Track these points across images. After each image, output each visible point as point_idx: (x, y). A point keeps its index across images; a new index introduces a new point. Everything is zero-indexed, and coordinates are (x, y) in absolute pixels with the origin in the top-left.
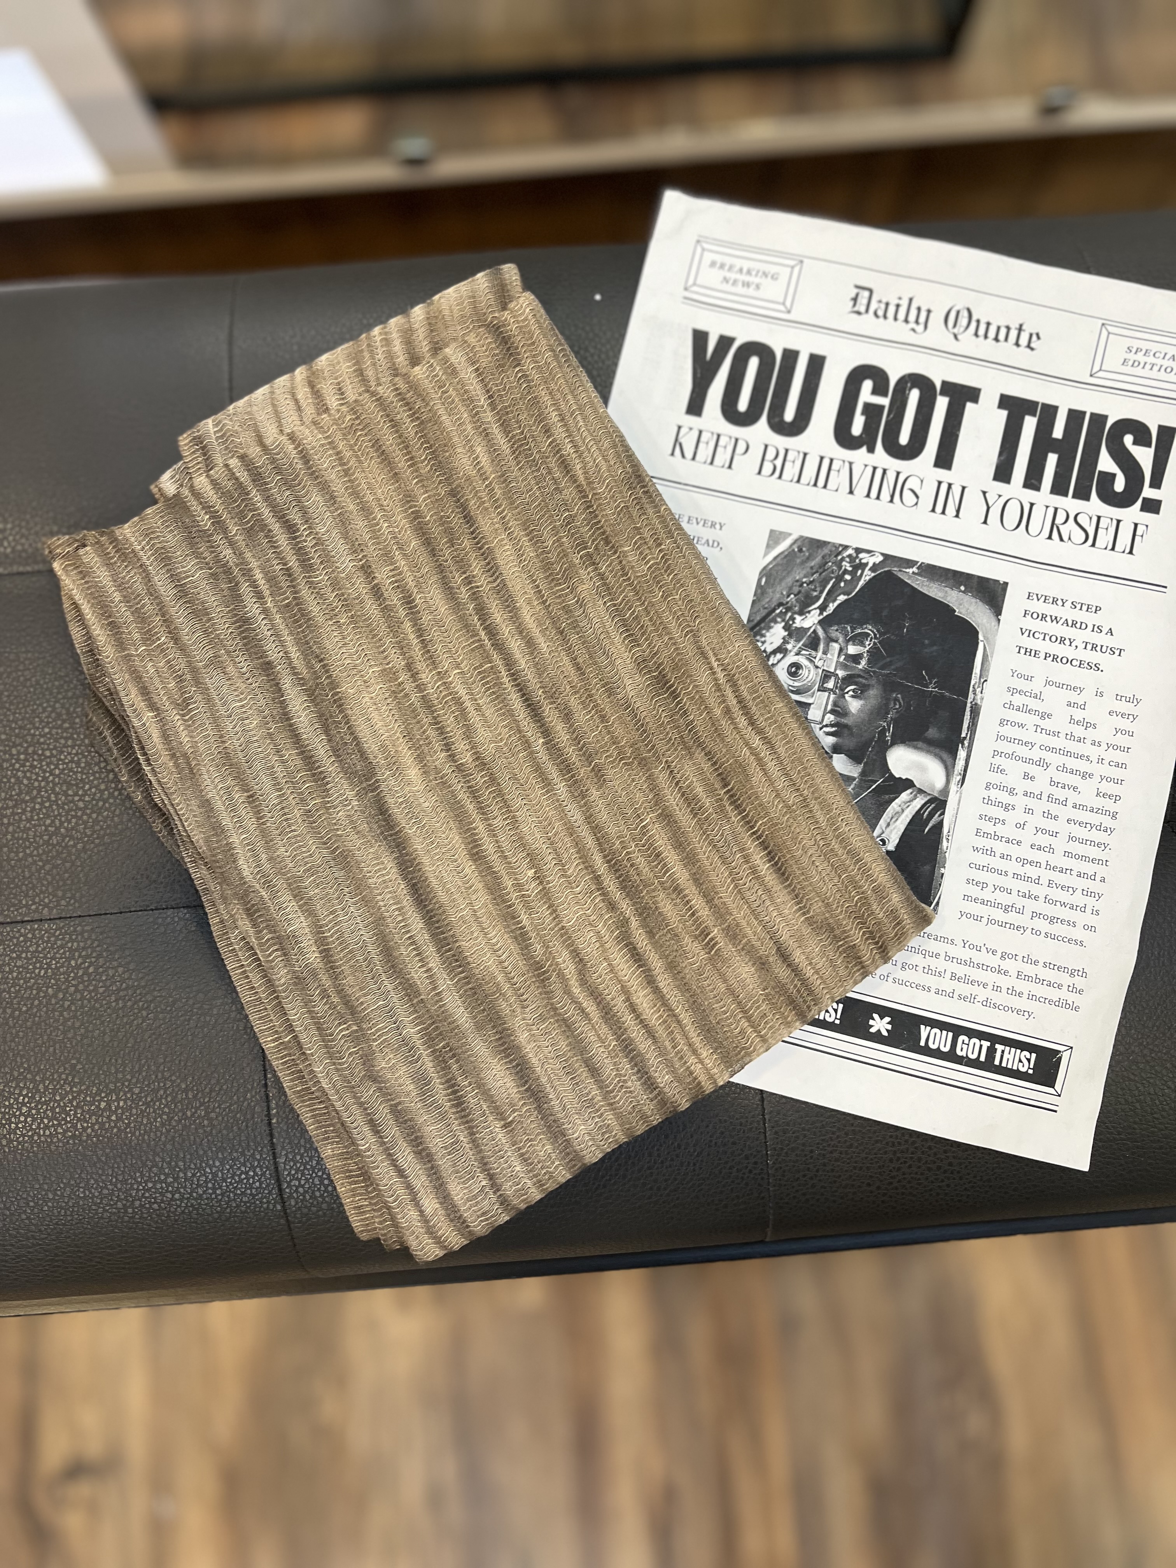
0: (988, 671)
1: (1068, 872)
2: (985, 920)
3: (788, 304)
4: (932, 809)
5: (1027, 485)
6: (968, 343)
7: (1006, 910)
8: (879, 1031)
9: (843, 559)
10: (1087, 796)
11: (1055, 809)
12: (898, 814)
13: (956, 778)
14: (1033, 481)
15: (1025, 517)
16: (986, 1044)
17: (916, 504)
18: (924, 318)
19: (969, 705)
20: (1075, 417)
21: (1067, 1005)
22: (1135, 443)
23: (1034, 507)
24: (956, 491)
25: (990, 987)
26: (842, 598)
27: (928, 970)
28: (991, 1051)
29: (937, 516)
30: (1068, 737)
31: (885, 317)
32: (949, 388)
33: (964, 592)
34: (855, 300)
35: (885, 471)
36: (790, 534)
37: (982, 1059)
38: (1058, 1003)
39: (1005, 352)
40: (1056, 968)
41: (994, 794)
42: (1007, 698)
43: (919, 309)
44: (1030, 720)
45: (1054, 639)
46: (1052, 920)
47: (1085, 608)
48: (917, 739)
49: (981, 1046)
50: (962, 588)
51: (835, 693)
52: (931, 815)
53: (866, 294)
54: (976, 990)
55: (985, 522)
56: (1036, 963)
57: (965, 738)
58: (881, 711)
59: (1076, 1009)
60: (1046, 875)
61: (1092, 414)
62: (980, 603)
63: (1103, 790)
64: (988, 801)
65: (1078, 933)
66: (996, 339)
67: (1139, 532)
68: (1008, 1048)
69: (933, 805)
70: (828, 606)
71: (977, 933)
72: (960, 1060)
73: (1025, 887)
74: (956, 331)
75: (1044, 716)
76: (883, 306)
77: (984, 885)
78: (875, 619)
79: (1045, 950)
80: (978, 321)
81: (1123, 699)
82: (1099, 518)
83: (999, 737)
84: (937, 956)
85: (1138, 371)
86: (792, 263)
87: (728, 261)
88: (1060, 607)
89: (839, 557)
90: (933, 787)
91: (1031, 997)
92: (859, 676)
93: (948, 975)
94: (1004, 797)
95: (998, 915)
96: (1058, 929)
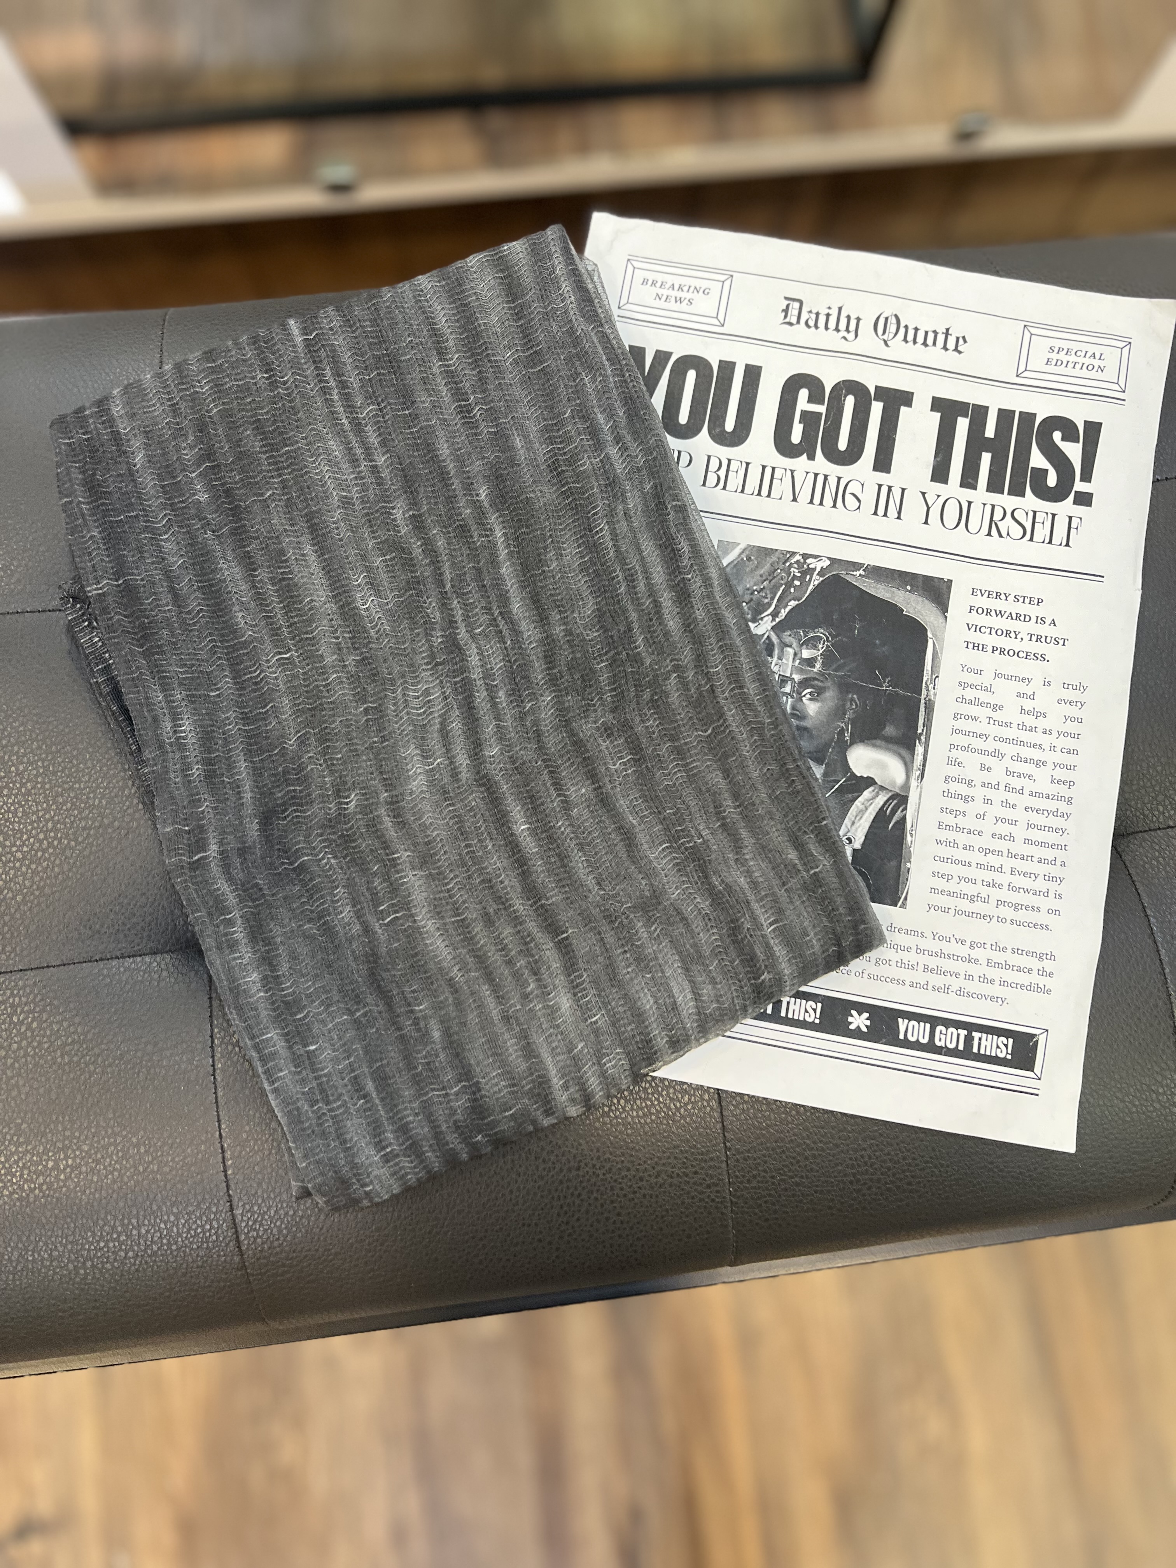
0: (939, 667)
1: (1029, 858)
2: (952, 912)
3: (721, 317)
4: (894, 806)
5: (964, 484)
6: (899, 349)
7: (972, 901)
8: (858, 1027)
9: (791, 566)
10: (1043, 784)
11: (1012, 798)
12: (861, 813)
13: (916, 774)
14: (969, 480)
15: (964, 516)
16: (963, 1033)
17: (859, 508)
18: (853, 327)
19: (923, 701)
20: (1005, 416)
21: (1038, 989)
22: (1063, 440)
23: (972, 505)
24: (896, 492)
25: (962, 976)
26: (793, 603)
27: (901, 964)
28: (969, 1040)
29: (880, 518)
30: (1020, 727)
31: (816, 327)
32: (883, 393)
33: (910, 592)
34: (786, 311)
35: (826, 477)
36: (738, 544)
37: (961, 1047)
38: (1030, 988)
39: (934, 356)
40: (1024, 953)
41: (954, 787)
42: (959, 692)
43: (849, 317)
44: (983, 713)
45: (999, 632)
46: (1017, 907)
47: (1027, 601)
48: (875, 739)
49: (958, 1035)
50: (909, 588)
51: (792, 697)
52: (894, 811)
53: (797, 305)
54: (948, 980)
55: (926, 522)
56: (1004, 950)
57: (921, 734)
58: (839, 712)
59: (1048, 992)
60: (1009, 863)
61: (1020, 412)
62: (927, 602)
63: (1057, 777)
64: (947, 794)
65: (1042, 918)
66: (925, 344)
67: (1074, 525)
68: (984, 1035)
69: (895, 801)
70: (779, 612)
71: (947, 924)
72: (939, 1050)
73: (988, 876)
74: (885, 337)
75: (996, 708)
76: (813, 316)
77: (949, 877)
78: (826, 622)
79: (1012, 936)
80: (906, 327)
81: (1070, 687)
82: (1035, 512)
83: (954, 731)
84: (908, 949)
85: (1061, 370)
86: (723, 278)
87: (660, 278)
88: (1003, 601)
89: (788, 564)
90: (893, 783)
91: (1003, 983)
92: (815, 679)
93: (921, 967)
94: (963, 789)
95: (965, 905)
96: (1022, 915)
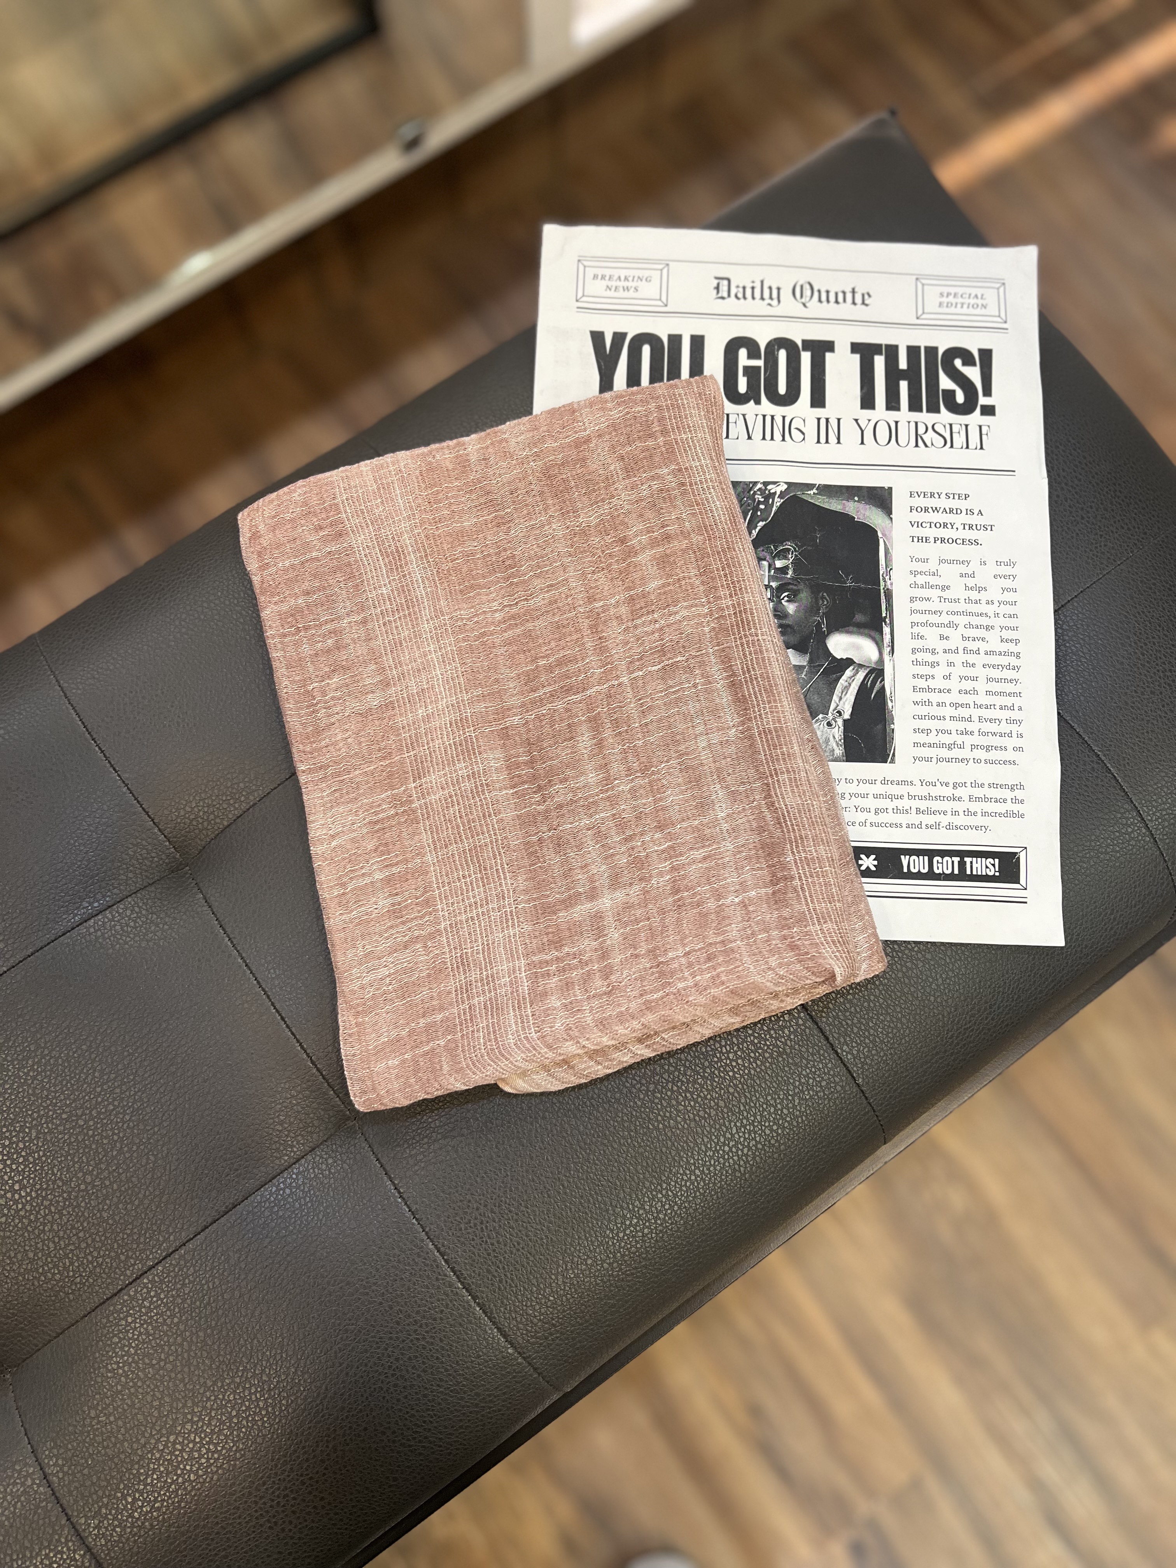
0: (892, 561)
1: (992, 707)
2: (934, 760)
3: (664, 299)
4: (873, 678)
5: (889, 408)
6: (815, 308)
7: (950, 748)
8: (868, 867)
9: (755, 493)
10: (994, 644)
11: (971, 659)
12: (846, 689)
13: (887, 650)
14: (893, 404)
15: (893, 433)
16: (956, 860)
17: (804, 439)
18: (776, 295)
19: (882, 591)
20: (913, 351)
21: (1014, 815)
22: (963, 365)
23: (899, 424)
24: (833, 423)
25: (949, 813)
27: (896, 810)
28: (962, 864)
29: (823, 445)
30: (967, 601)
31: (745, 298)
32: (808, 345)
33: (858, 501)
34: (717, 288)
35: (772, 417)
37: (956, 872)
38: (1007, 815)
39: (846, 310)
40: (998, 786)
41: (920, 656)
42: (912, 579)
43: (770, 288)
44: (934, 593)
45: (938, 525)
46: (988, 749)
47: (956, 497)
48: (847, 626)
49: (953, 862)
50: (856, 498)
51: (773, 601)
52: (873, 684)
53: (725, 282)
54: (938, 818)
55: (862, 443)
56: (982, 785)
57: (886, 617)
58: (813, 609)
59: (1022, 816)
60: (976, 713)
61: (925, 347)
62: (873, 508)
63: (1005, 637)
64: (916, 663)
65: (1010, 755)
66: (837, 302)
67: (984, 432)
68: (975, 859)
69: (873, 675)
71: (930, 772)
72: (938, 877)
73: (961, 726)
74: (803, 300)
75: (945, 588)
76: (741, 290)
77: (928, 731)
78: (792, 536)
79: (985, 773)
80: (819, 291)
81: (1002, 564)
82: (951, 425)
83: (912, 612)
84: (902, 797)
85: (953, 310)
86: (660, 267)
87: (607, 272)
88: (937, 499)
89: (752, 492)
90: (870, 661)
91: (984, 814)
92: (789, 584)
93: (914, 811)
94: (928, 657)
95: (944, 753)
96: (994, 755)
